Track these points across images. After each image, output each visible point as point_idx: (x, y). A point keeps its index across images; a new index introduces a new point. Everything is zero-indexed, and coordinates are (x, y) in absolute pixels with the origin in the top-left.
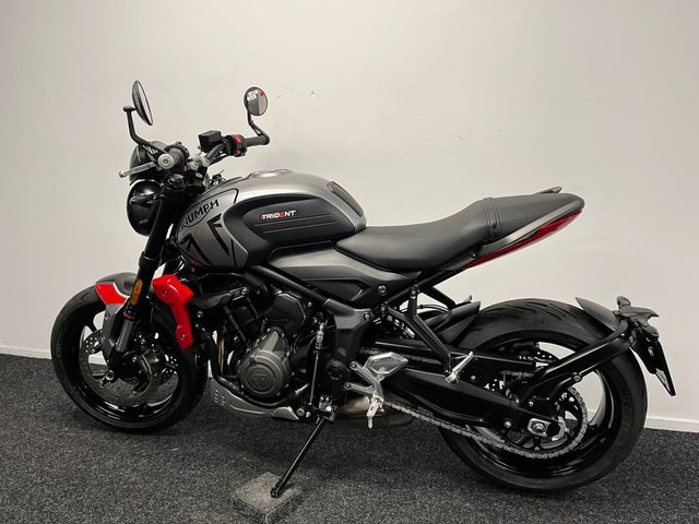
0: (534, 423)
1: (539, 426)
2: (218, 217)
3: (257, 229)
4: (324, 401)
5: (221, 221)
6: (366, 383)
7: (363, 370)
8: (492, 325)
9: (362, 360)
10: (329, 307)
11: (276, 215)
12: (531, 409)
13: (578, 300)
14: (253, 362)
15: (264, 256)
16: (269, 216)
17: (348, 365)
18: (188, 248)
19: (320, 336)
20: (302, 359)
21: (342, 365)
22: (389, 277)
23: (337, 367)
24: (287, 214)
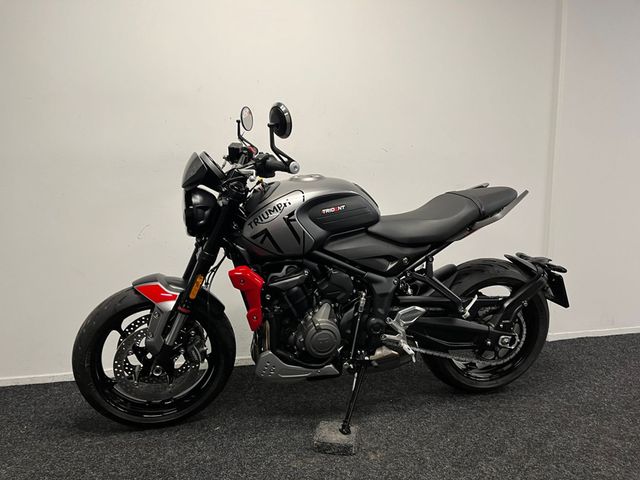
0: (503, 339)
1: (506, 341)
2: (292, 214)
3: (319, 221)
4: (361, 353)
5: (294, 217)
6: (395, 332)
7: (393, 322)
9: (393, 315)
10: (368, 278)
11: (332, 210)
12: (501, 330)
13: (506, 256)
14: (319, 329)
15: (320, 244)
16: (328, 210)
17: (385, 320)
18: (262, 242)
19: (363, 301)
20: (349, 322)
21: (381, 321)
22: (409, 251)
23: (378, 323)
24: (339, 208)
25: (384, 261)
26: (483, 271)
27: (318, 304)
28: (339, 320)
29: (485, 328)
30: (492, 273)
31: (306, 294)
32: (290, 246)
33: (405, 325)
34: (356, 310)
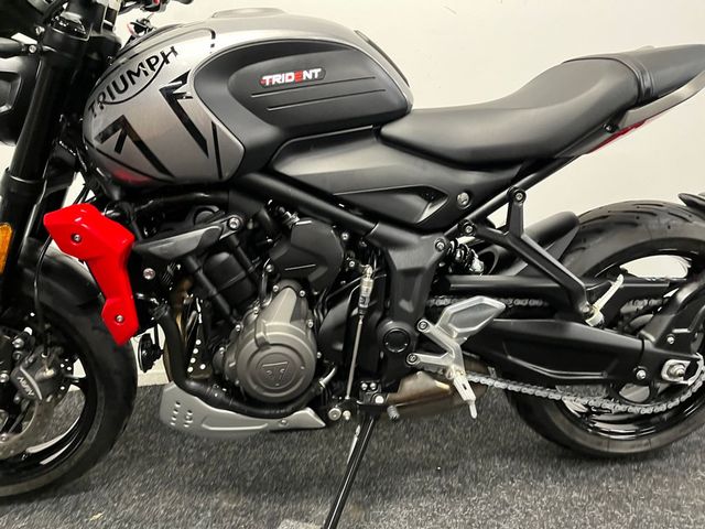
0: (672, 366)
1: (678, 369)
2: (183, 78)
4: (369, 388)
5: (188, 88)
6: (438, 349)
7: (433, 330)
8: (600, 239)
9: (434, 315)
10: (378, 236)
11: (289, 77)
12: (670, 347)
13: (680, 196)
14: (263, 345)
15: (263, 158)
16: (277, 79)
17: (415, 325)
18: (119, 148)
19: (367, 285)
20: (338, 327)
21: (407, 328)
22: (472, 178)
23: (400, 332)
24: (307, 75)
25: (414, 201)
26: (635, 225)
27: (269, 289)
28: (318, 324)
29: (634, 342)
30: (655, 228)
31: (245, 267)
32: (183, 159)
33: (460, 335)
34: (354, 304)
